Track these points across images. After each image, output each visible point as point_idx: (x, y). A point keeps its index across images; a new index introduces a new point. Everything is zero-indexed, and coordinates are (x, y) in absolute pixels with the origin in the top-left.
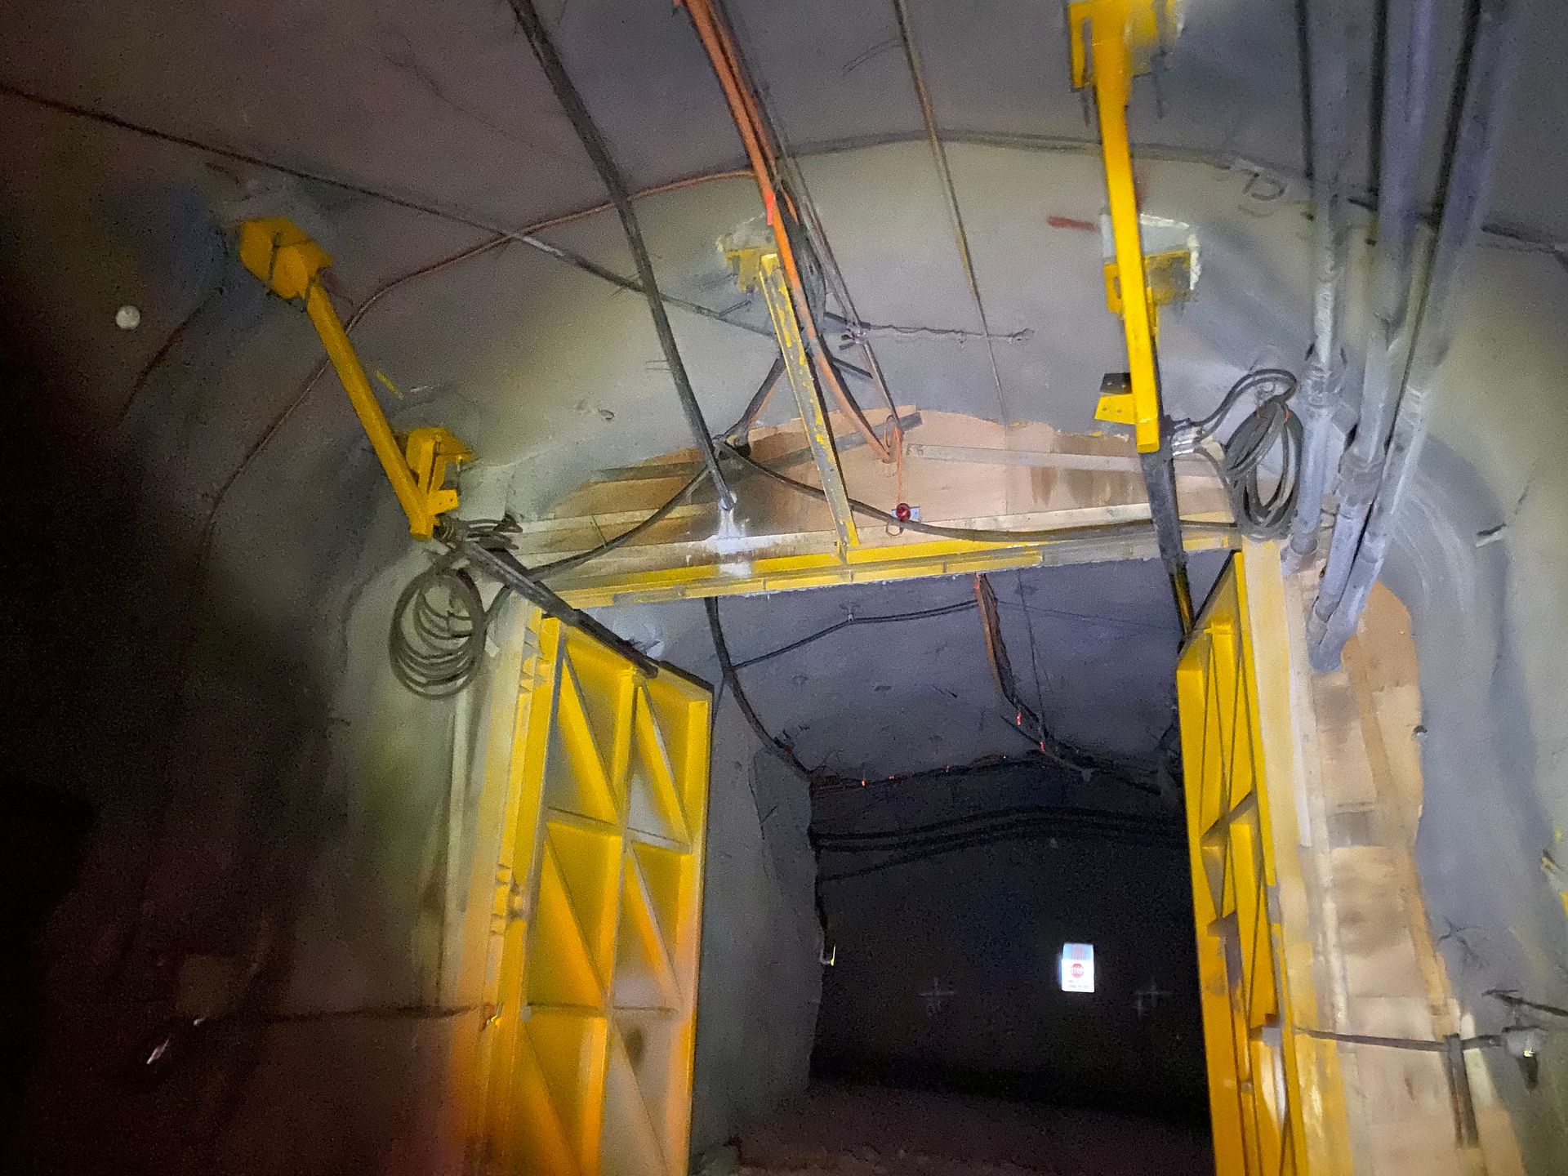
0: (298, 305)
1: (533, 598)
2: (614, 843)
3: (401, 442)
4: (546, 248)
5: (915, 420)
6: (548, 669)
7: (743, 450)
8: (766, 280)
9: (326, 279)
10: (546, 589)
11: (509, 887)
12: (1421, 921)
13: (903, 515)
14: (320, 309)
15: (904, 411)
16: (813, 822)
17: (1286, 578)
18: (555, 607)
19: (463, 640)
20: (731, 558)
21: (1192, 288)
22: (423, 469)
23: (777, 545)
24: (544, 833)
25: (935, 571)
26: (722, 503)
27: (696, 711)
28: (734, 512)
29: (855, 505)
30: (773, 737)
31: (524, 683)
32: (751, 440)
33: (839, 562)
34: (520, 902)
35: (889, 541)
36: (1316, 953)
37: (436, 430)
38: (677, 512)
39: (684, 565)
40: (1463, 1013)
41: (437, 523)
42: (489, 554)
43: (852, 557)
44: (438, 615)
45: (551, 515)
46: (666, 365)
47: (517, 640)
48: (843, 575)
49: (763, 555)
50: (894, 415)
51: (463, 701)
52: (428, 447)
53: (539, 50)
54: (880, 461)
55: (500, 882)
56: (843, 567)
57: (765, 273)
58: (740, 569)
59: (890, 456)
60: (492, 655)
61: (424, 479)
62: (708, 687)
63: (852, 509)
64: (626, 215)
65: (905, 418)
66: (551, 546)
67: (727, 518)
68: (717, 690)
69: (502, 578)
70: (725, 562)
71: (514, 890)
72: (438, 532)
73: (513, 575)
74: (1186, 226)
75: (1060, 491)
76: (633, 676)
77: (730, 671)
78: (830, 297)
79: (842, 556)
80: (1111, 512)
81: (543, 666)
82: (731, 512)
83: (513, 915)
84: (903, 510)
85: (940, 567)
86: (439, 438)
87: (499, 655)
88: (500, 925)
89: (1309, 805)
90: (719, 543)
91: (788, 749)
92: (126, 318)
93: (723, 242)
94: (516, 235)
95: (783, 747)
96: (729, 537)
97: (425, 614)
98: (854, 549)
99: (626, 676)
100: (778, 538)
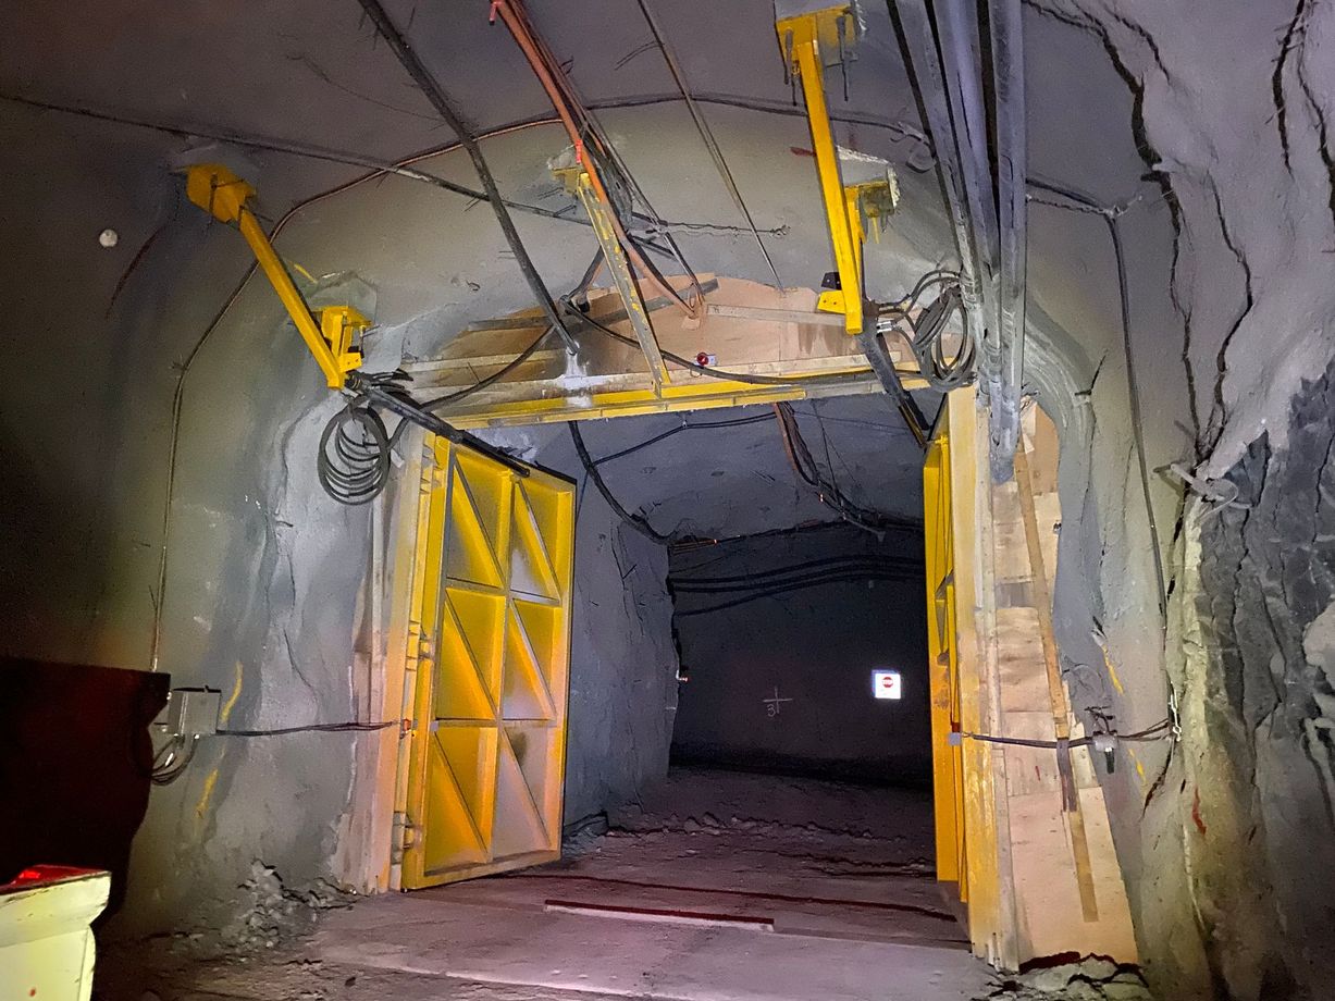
0: (235, 225)
1: (426, 425)
2: (500, 601)
3: (316, 319)
4: (416, 177)
5: (713, 285)
6: (442, 475)
7: (585, 307)
8: (585, 193)
9: (252, 204)
10: (435, 418)
11: (418, 637)
12: (1052, 659)
13: (702, 363)
14: (249, 227)
15: (703, 278)
16: (670, 572)
17: (978, 411)
18: (444, 431)
19: (375, 461)
20: (576, 393)
21: (895, 204)
22: (335, 336)
23: (610, 383)
24: (444, 595)
25: (728, 403)
26: (568, 350)
27: (563, 500)
28: (578, 357)
29: (665, 355)
30: (630, 513)
31: (424, 487)
32: (589, 299)
33: (655, 397)
34: (428, 648)
35: (693, 381)
36: (981, 682)
37: (342, 308)
38: (535, 357)
39: (541, 398)
40: (1077, 723)
41: (347, 377)
42: (390, 397)
43: (665, 393)
44: (354, 444)
45: (439, 357)
46: (513, 255)
47: (416, 455)
48: (660, 406)
49: (600, 391)
50: (695, 283)
51: (378, 502)
52: (337, 320)
53: (398, 50)
54: (687, 318)
55: (411, 634)
56: (659, 401)
57: (583, 187)
58: (581, 402)
59: (694, 312)
60: (399, 466)
61: (335, 346)
62: (573, 481)
63: (663, 357)
64: (474, 152)
65: (705, 284)
66: (439, 382)
67: (572, 361)
68: (580, 482)
69: (400, 413)
70: (571, 396)
71: (423, 638)
72: (348, 384)
73: (409, 410)
74: (886, 162)
75: (819, 343)
76: (511, 477)
77: (590, 467)
78: (635, 203)
79: (657, 393)
80: (855, 360)
81: (438, 474)
82: (576, 356)
83: (422, 656)
84: (702, 357)
85: (731, 400)
86: (345, 313)
87: (404, 466)
88: (413, 664)
89: (984, 577)
90: (567, 381)
91: (644, 522)
92: (107, 239)
93: (552, 163)
94: (392, 170)
95: (640, 521)
96: (574, 377)
97: (344, 443)
98: (665, 387)
99: (505, 476)
100: (610, 378)
